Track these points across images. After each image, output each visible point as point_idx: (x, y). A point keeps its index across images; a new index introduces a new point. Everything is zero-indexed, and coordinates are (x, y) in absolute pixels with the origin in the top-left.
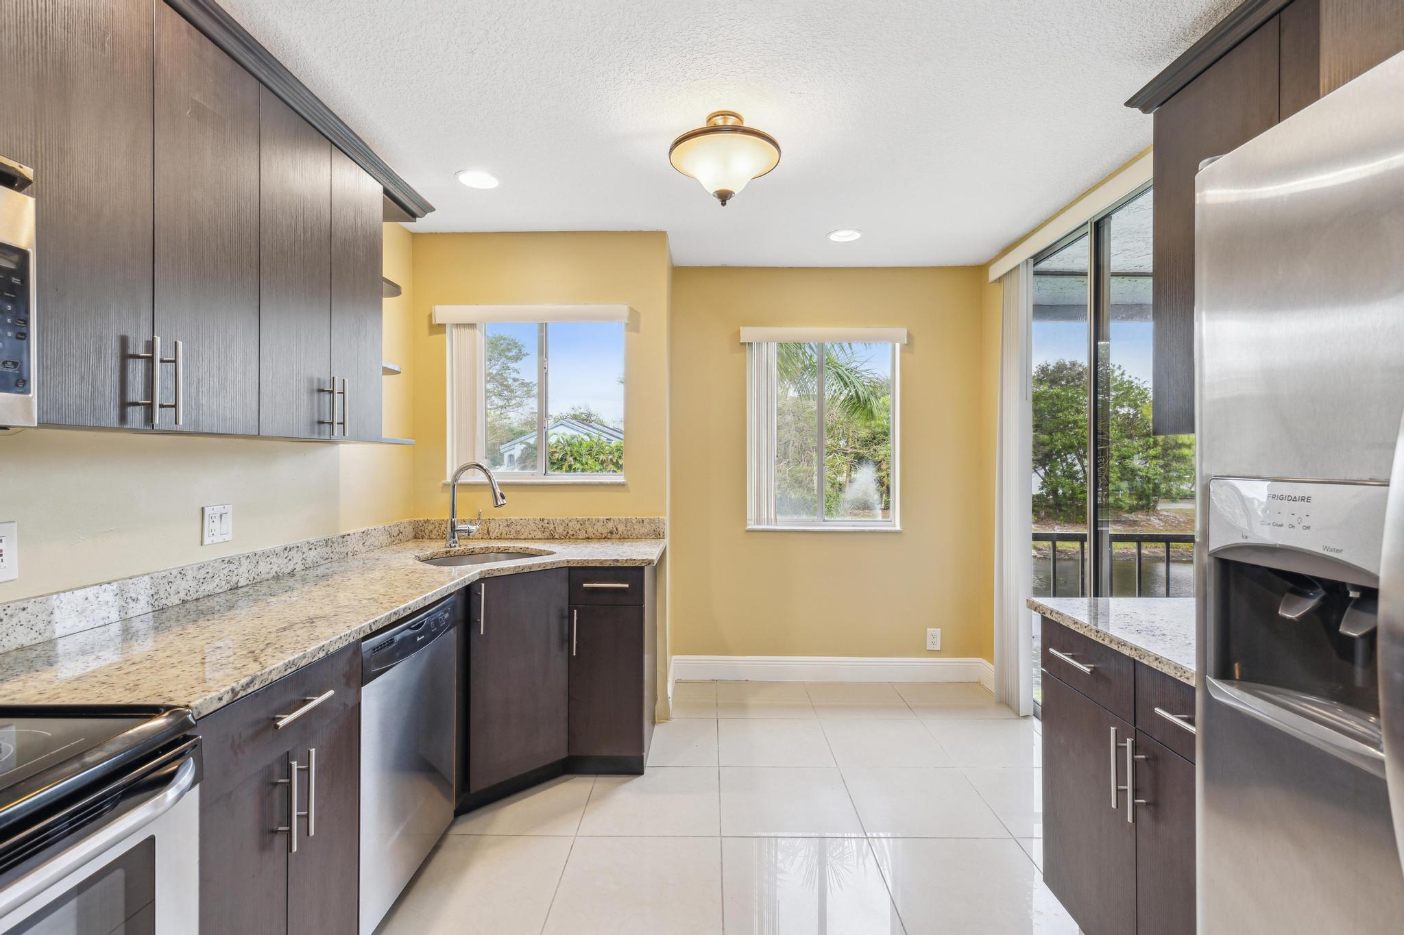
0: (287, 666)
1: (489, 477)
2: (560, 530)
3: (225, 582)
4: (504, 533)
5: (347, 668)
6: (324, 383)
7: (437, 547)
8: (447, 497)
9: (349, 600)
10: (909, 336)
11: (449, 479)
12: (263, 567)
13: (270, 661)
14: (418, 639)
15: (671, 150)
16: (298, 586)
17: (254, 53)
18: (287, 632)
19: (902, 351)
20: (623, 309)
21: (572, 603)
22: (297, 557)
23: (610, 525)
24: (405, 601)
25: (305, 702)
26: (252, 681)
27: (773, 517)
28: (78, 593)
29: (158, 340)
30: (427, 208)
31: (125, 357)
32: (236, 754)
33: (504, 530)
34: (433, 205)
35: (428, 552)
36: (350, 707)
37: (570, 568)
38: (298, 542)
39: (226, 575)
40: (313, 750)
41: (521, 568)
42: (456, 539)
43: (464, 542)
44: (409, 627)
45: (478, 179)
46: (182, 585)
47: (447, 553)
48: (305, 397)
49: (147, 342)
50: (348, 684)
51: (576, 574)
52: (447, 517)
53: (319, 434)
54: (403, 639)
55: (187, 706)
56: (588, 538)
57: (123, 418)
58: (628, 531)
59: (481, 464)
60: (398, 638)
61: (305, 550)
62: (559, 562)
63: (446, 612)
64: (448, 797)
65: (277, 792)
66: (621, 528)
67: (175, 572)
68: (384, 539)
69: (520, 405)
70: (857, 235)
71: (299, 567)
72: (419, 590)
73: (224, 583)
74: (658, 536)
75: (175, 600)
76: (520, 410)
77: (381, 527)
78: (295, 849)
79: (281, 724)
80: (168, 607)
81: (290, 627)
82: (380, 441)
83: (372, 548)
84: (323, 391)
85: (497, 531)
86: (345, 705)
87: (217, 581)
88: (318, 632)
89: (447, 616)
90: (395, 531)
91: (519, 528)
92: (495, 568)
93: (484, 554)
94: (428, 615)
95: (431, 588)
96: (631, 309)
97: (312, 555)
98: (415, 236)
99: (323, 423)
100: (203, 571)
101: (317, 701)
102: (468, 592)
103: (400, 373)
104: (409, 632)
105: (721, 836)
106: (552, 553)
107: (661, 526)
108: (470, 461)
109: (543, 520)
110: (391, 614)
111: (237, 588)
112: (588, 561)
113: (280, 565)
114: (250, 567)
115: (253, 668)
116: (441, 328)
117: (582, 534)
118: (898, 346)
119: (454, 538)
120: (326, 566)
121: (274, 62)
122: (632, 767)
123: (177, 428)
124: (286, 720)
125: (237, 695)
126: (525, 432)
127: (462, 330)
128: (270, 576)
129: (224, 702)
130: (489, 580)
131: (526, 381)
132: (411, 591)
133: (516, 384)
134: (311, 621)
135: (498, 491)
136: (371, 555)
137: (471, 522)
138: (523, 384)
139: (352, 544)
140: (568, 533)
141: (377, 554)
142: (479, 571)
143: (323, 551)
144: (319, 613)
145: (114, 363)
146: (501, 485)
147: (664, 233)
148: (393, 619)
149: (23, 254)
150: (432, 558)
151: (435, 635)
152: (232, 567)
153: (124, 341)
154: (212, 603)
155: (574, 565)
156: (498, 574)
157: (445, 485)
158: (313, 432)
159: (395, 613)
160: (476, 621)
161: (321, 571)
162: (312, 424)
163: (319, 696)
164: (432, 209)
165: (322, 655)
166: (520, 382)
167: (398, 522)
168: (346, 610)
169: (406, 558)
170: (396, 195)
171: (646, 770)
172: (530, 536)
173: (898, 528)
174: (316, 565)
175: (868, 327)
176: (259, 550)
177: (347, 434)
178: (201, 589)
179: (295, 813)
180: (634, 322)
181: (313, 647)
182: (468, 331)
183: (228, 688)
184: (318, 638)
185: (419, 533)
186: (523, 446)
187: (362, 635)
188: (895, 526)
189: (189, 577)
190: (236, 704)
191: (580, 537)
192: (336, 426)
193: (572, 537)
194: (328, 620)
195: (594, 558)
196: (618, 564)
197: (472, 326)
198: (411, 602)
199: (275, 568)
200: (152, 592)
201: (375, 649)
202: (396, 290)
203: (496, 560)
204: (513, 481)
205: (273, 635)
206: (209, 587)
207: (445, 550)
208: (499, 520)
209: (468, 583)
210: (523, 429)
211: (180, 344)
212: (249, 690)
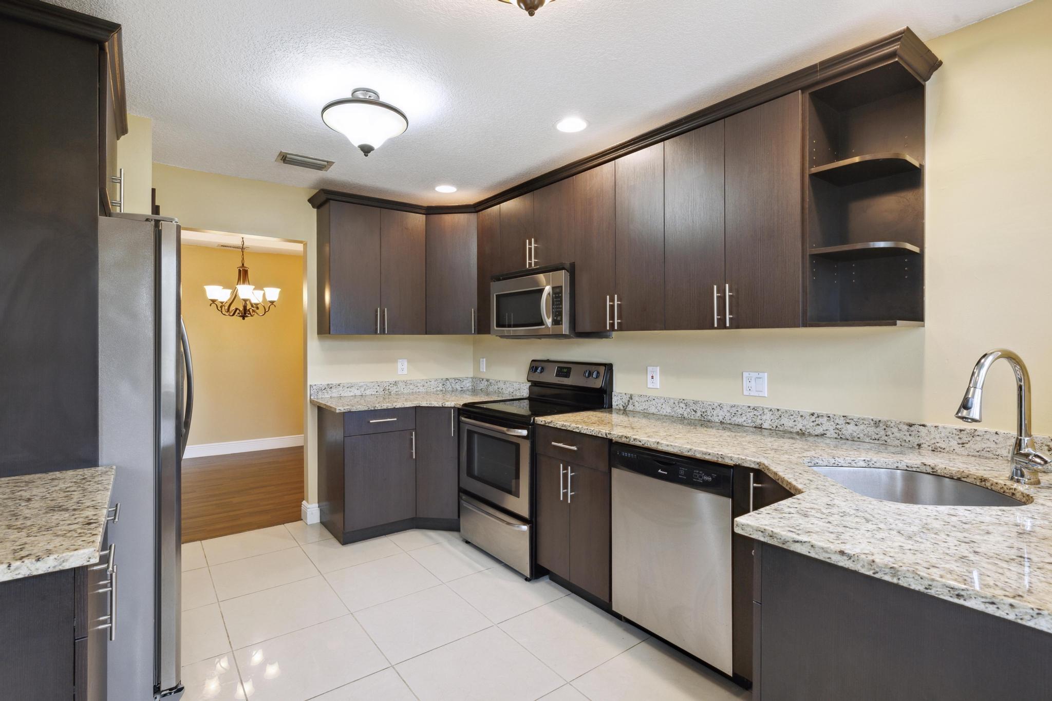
3: (751, 421)
12: (787, 422)
14: (660, 471)
39: (752, 416)
46: (720, 412)
61: (840, 422)
63: (707, 475)
67: (716, 404)
75: (716, 419)
87: (744, 418)
89: (708, 479)
100: (735, 409)
111: (761, 428)
114: (772, 417)
128: (794, 430)
149: (562, 287)
152: (757, 413)
163: (571, 446)
178: (733, 419)
199: (800, 427)
206: (738, 420)
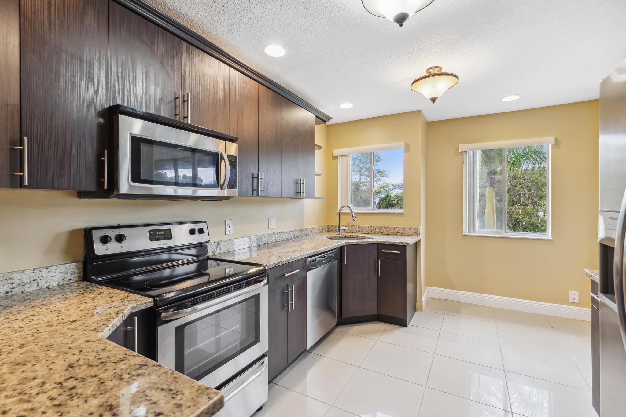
0: (287, 260)
1: (351, 210)
2: (378, 230)
4: (357, 231)
5: (303, 265)
6: (298, 181)
7: (334, 234)
8: (337, 217)
9: (305, 247)
10: (557, 140)
11: (338, 211)
12: (283, 236)
13: (283, 259)
14: (324, 261)
15: (411, 86)
16: (292, 242)
17: (280, 89)
18: (288, 253)
19: (552, 148)
20: (402, 144)
21: (378, 258)
22: (292, 235)
23: (397, 230)
24: (320, 249)
25: (292, 272)
26: (279, 262)
27: (476, 230)
28: (243, 238)
29: (259, 173)
30: (330, 118)
31: (253, 178)
32: (276, 281)
33: (357, 229)
34: (331, 117)
35: (330, 236)
36: (304, 277)
37: (378, 244)
38: (293, 229)
39: (274, 237)
40: (294, 285)
41: (359, 242)
42: (340, 232)
43: (344, 233)
44: (321, 257)
45: (346, 106)
46: (265, 239)
47: (337, 236)
48: (293, 185)
49: (257, 174)
50: (303, 270)
51: (380, 246)
52: (337, 224)
53: (297, 196)
54: (319, 260)
55: (266, 265)
56: (389, 234)
57: (253, 194)
58: (404, 232)
59: (348, 206)
60: (317, 259)
61: (294, 232)
62: (373, 242)
63: (333, 254)
64: (335, 318)
65: (285, 294)
66: (402, 231)
67: (263, 236)
68: (318, 231)
69: (378, 180)
70: (518, 97)
71: (293, 237)
72: (325, 246)
73: (274, 240)
74: (418, 235)
75: (263, 243)
76: (379, 182)
77: (317, 226)
78: (289, 311)
79: (286, 275)
80: (261, 245)
81: (289, 252)
82: (314, 197)
83: (314, 233)
84: (298, 183)
85: (355, 230)
86: (302, 276)
87: (272, 239)
88: (295, 253)
89: (333, 256)
90: (321, 228)
91: (363, 229)
92: (350, 242)
93: (349, 238)
94: (327, 254)
95: (328, 246)
96: (406, 143)
97: (296, 234)
98: (328, 126)
99: (298, 193)
100: (269, 236)
101: (295, 272)
102: (341, 248)
103: (321, 175)
104: (321, 258)
105: (434, 354)
106: (372, 238)
107: (419, 231)
108: (346, 204)
109: (371, 227)
110: (315, 252)
111: (277, 242)
112: (384, 242)
113: (287, 236)
114: (280, 236)
115: (280, 260)
116: (336, 157)
117: (386, 233)
118: (550, 146)
119: (339, 232)
120: (300, 238)
121: (284, 89)
122: (402, 323)
123: (263, 196)
124: (287, 275)
125: (276, 265)
126: (381, 192)
127: (343, 157)
128: (285, 239)
129: (273, 266)
130: (349, 246)
131: (381, 170)
132: (322, 246)
133: (377, 171)
134: (294, 251)
135: (354, 214)
136: (314, 236)
137: (346, 227)
138: (379, 171)
139: (308, 232)
140: (381, 232)
141: (315, 235)
142: (345, 242)
143: (299, 233)
144: (296, 249)
145: (251, 180)
146: (355, 213)
147: (420, 111)
148: (316, 253)
149: (236, 157)
150: (332, 238)
151: (329, 261)
152: (276, 235)
153: (253, 174)
154: (270, 245)
155: (379, 243)
156: (351, 244)
157: (338, 213)
158: (295, 196)
159: (316, 251)
160: (344, 259)
161: (299, 239)
162: (295, 193)
163: (295, 271)
164: (331, 118)
165: (296, 259)
166: (378, 171)
167: (322, 225)
168: (303, 249)
169: (324, 237)
170: (320, 117)
171: (409, 326)
172: (367, 233)
173: (550, 238)
174: (298, 237)
175: (531, 138)
176: (282, 231)
177: (305, 196)
178: (268, 241)
179: (289, 302)
180: (407, 148)
181: (293, 257)
182: (345, 158)
183: (274, 263)
184: (295, 255)
185: (329, 229)
186: (379, 198)
187: (307, 256)
188: (549, 237)
189: (266, 237)
190: (276, 267)
191: (386, 234)
192: (301, 193)
193: (382, 234)
194: (298, 251)
195: (387, 241)
196: (396, 244)
197: (346, 156)
198: (321, 249)
199: (287, 237)
200: (258, 240)
201: (311, 261)
202: (320, 147)
203: (353, 239)
204: (361, 212)
205: (285, 253)
206: (270, 241)
207: (336, 235)
208: (356, 226)
209: (341, 246)
210: (380, 190)
211: (264, 173)
212: (279, 265)
